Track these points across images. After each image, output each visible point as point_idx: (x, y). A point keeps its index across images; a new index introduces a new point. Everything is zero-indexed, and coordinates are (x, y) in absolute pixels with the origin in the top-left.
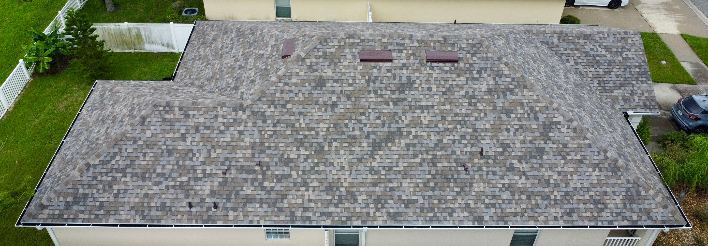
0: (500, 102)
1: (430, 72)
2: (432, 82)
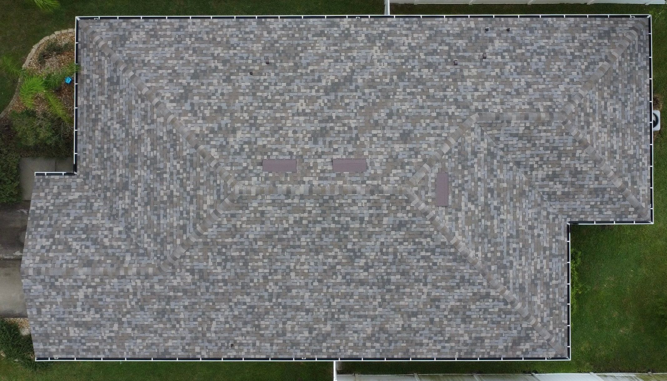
0: (226, 120)
1: (292, 150)
2: (292, 140)
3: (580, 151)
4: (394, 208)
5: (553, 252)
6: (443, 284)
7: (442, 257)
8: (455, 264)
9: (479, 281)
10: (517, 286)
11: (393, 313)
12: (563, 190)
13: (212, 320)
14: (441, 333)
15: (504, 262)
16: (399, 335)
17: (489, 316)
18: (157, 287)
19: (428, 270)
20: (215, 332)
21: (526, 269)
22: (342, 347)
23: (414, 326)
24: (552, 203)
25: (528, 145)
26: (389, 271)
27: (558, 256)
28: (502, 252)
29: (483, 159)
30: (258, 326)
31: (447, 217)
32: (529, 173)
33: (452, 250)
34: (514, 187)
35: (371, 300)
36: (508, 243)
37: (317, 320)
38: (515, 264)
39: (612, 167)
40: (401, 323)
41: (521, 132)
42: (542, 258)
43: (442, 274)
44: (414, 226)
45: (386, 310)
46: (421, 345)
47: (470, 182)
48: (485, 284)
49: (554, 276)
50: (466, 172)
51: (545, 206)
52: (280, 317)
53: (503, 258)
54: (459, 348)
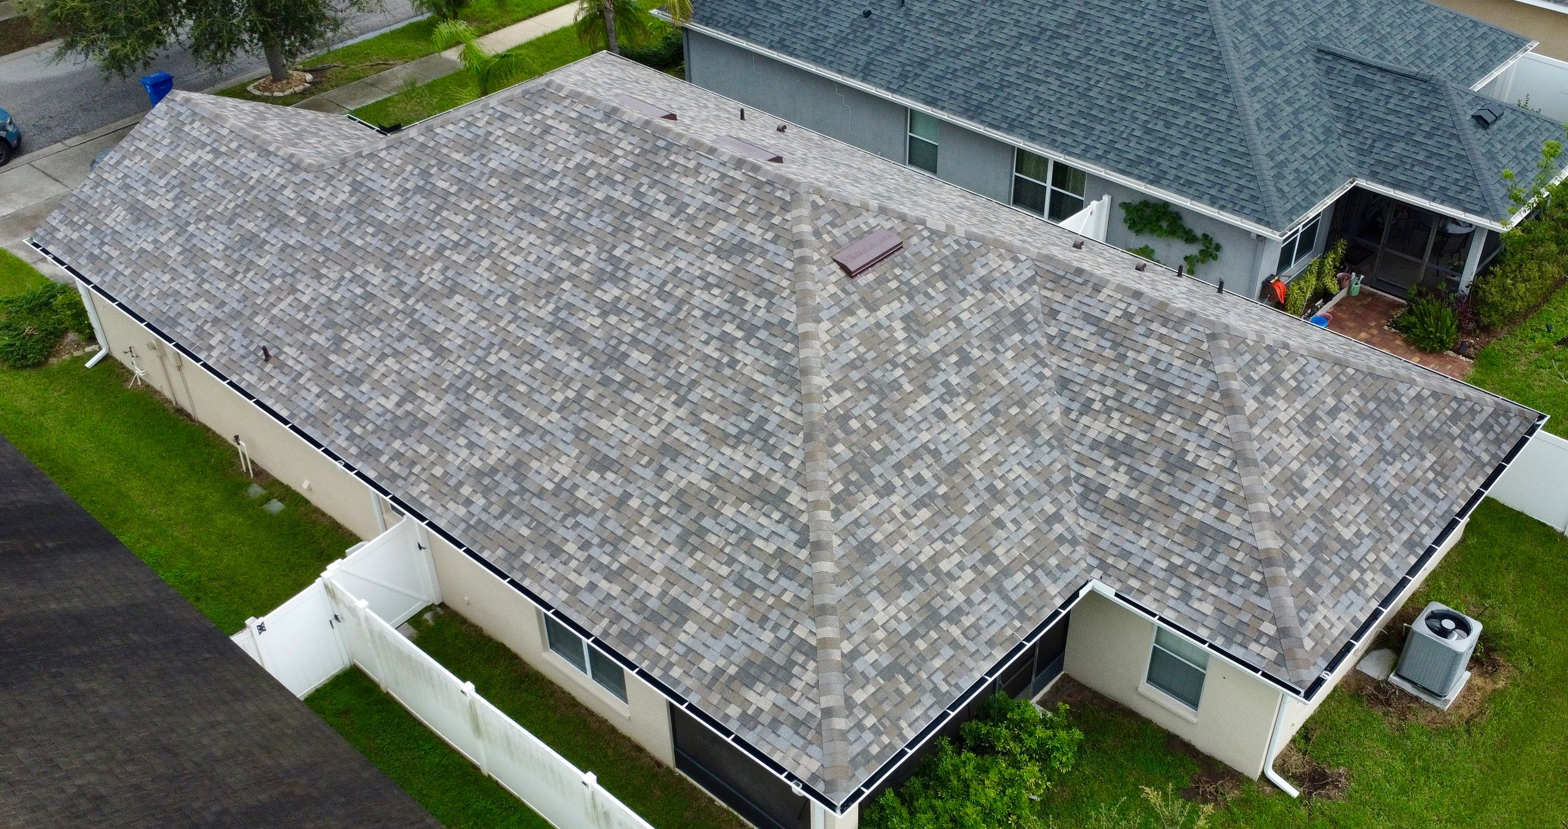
3: (1214, 416)
4: (752, 209)
5: (1008, 584)
6: (713, 419)
7: (758, 353)
8: (769, 381)
9: (787, 449)
10: (862, 534)
11: (569, 437)
12: (1124, 491)
13: (293, 290)
14: (615, 543)
15: (876, 470)
16: (536, 502)
17: (743, 558)
18: (287, 192)
19: (710, 372)
20: (273, 320)
21: (913, 536)
22: (417, 470)
23: (581, 493)
24: (1081, 511)
25: (1108, 353)
26: (641, 336)
27: (1014, 604)
28: (886, 451)
29: (995, 308)
30: (338, 341)
31: (832, 289)
32: (1073, 416)
33: (789, 347)
34: (1021, 404)
35: (558, 385)
36: (915, 456)
37: (433, 382)
38: (894, 498)
39: (1274, 502)
40: (565, 471)
41: (1109, 318)
42: (968, 561)
43: (727, 393)
44: (759, 261)
45: (564, 424)
46: (555, 551)
47: (934, 303)
48: (794, 464)
49: (967, 621)
50: (941, 286)
51: (1063, 497)
52: (388, 340)
53: (880, 462)
54: (620, 609)
